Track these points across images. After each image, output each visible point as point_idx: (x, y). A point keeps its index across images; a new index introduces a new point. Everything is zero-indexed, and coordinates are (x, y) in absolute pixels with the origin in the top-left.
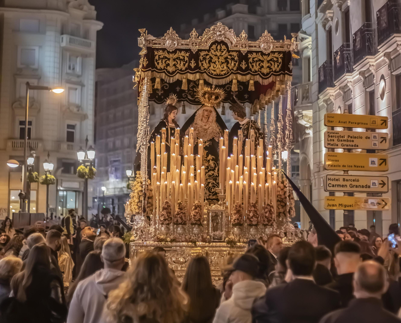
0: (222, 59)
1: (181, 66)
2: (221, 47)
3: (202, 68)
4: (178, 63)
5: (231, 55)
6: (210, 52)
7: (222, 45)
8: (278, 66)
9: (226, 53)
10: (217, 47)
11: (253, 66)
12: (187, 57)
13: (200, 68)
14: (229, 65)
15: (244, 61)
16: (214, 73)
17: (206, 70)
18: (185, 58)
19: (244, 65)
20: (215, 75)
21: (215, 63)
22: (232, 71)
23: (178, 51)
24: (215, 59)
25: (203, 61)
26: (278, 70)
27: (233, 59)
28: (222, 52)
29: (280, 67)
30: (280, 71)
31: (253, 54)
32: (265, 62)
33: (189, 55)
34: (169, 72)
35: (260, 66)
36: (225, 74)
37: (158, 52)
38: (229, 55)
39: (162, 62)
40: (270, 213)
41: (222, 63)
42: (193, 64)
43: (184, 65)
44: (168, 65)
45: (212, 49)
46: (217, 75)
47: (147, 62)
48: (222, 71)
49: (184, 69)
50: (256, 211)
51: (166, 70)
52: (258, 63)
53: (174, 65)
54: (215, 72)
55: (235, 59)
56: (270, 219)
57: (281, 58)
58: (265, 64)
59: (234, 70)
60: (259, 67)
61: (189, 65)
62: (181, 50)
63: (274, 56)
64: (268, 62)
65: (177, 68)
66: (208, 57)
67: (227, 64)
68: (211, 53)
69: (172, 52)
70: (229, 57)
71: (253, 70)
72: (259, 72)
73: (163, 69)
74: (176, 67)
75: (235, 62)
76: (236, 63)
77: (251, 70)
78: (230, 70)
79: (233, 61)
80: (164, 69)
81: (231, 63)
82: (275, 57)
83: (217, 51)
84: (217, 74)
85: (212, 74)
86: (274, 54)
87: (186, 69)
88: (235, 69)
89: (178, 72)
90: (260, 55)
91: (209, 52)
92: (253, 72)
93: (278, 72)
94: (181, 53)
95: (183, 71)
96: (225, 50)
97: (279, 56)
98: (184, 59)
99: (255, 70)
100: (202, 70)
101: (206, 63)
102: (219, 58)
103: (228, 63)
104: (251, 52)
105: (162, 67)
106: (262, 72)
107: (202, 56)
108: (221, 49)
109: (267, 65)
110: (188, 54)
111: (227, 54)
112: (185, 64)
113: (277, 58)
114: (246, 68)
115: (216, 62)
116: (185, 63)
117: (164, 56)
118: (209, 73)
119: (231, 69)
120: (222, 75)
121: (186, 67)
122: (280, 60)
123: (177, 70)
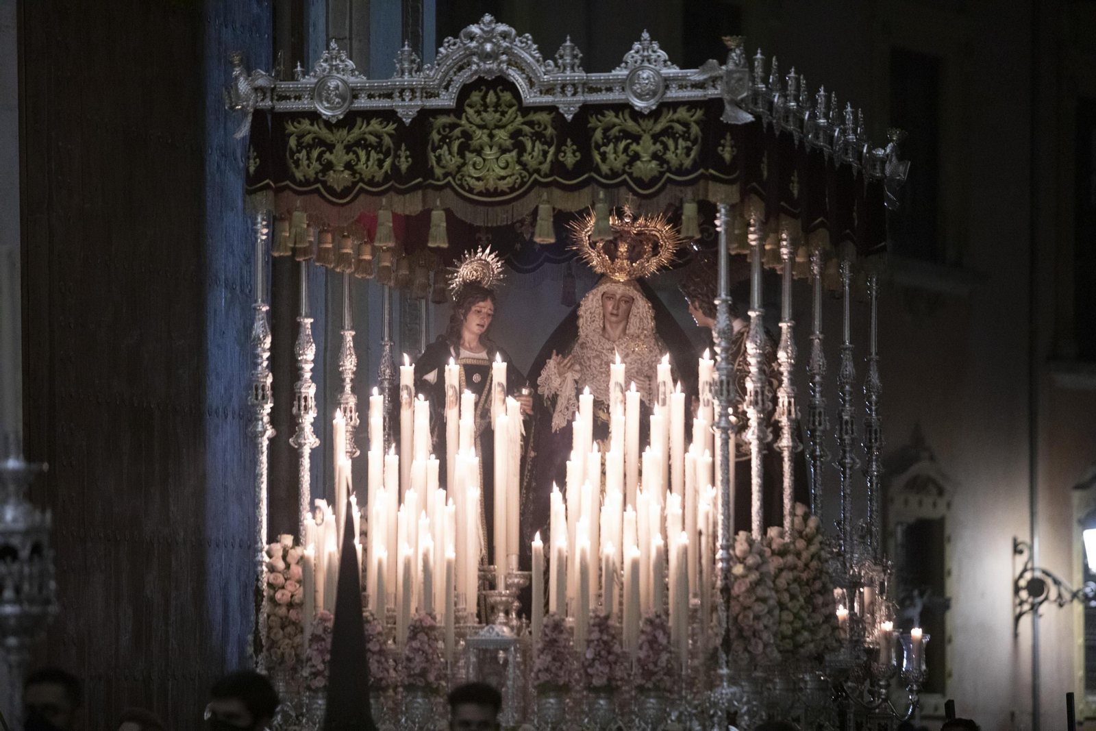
0: (502, 135)
1: (368, 165)
2: (498, 98)
3: (439, 172)
4: (359, 160)
5: (531, 124)
6: (464, 115)
7: (502, 91)
8: (688, 151)
9: (515, 118)
10: (484, 98)
11: (604, 157)
12: (390, 135)
13: (430, 174)
14: (526, 158)
15: (569, 142)
16: (479, 186)
17: (450, 178)
18: (381, 140)
19: (569, 154)
20: (480, 194)
21: (479, 152)
22: (535, 176)
23: (359, 121)
24: (480, 136)
25: (441, 147)
26: (688, 163)
27: (538, 136)
28: (503, 114)
29: (693, 154)
30: (695, 167)
31: (603, 115)
32: (646, 138)
33: (395, 129)
34: (331, 190)
35: (628, 155)
36: (512, 189)
37: (295, 123)
38: (524, 123)
39: (309, 158)
40: (652, 648)
41: (504, 151)
42: (403, 159)
43: (380, 163)
44: (329, 166)
45: (471, 106)
46: (487, 193)
47: (258, 160)
48: (503, 178)
49: (379, 176)
50: (605, 643)
51: (324, 183)
52: (622, 145)
53: (348, 166)
54: (481, 183)
55: (544, 136)
56: (651, 667)
57: (697, 122)
58: (646, 148)
59: (542, 173)
60: (623, 158)
61: (395, 167)
62: (368, 115)
63: (676, 116)
64: (656, 138)
65: (357, 175)
66: (457, 132)
67: (520, 155)
68: (467, 119)
69: (340, 124)
70: (526, 129)
71: (605, 168)
72: (625, 176)
73: (312, 180)
74: (354, 173)
75: (546, 147)
76: (549, 147)
77: (597, 170)
78: (531, 175)
79: (537, 143)
80: (317, 180)
81: (533, 150)
82: (678, 121)
83: (486, 111)
84: (487, 190)
85: (471, 190)
86: (675, 112)
87: (387, 178)
88: (545, 167)
89: (361, 188)
90: (627, 116)
91: (460, 118)
92: (606, 177)
93: (688, 172)
94: (368, 124)
95: (378, 185)
96: (510, 106)
97: (692, 116)
98: (380, 144)
99: (611, 169)
100: (438, 180)
101: (450, 153)
102: (491, 136)
103: (521, 149)
104: (600, 109)
105: (311, 173)
106: (635, 175)
107: (439, 133)
108: (497, 106)
109: (653, 148)
110: (391, 128)
111: (520, 119)
112: (384, 161)
113: (686, 125)
114: (577, 164)
115: (482, 148)
116: (382, 156)
117: (314, 139)
118: (462, 186)
119: (531, 170)
120: (503, 193)
121: (386, 172)
122: (695, 129)
123: (356, 183)
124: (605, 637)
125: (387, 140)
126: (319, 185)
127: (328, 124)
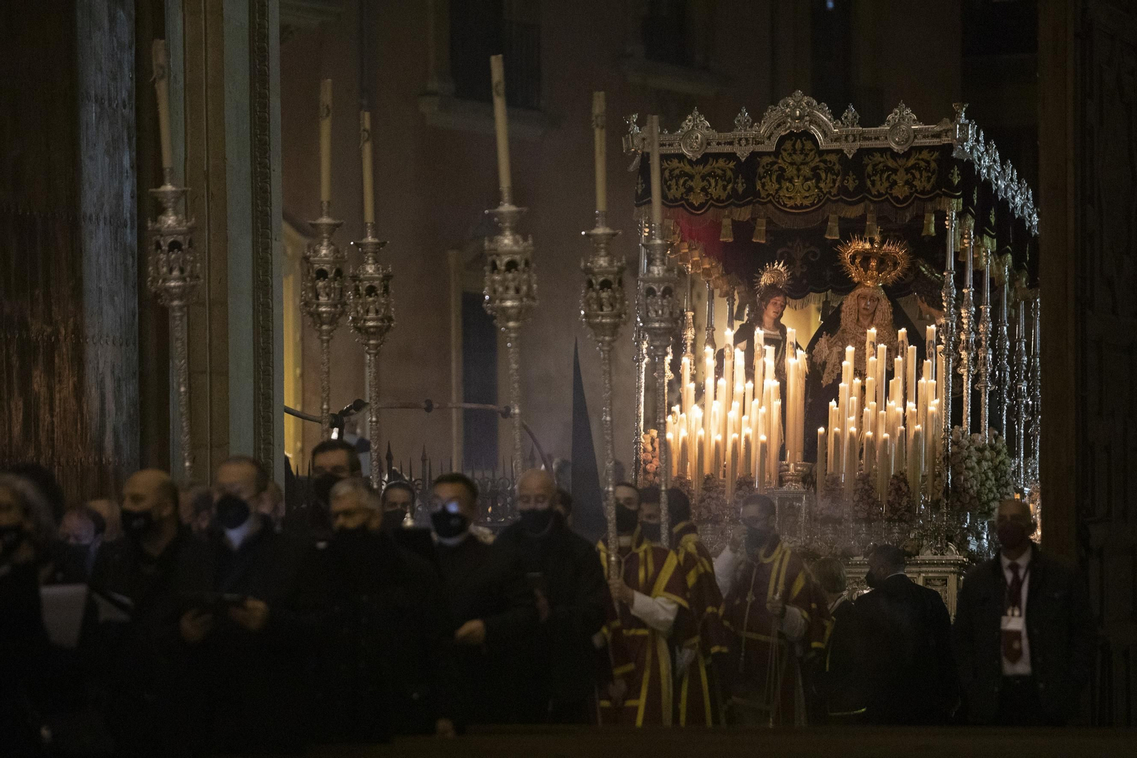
0: (806, 171)
1: (716, 191)
2: (803, 145)
3: (763, 194)
4: (710, 185)
5: (825, 162)
6: (780, 156)
7: (805, 140)
8: (929, 179)
9: (815, 157)
10: (794, 145)
11: (873, 183)
12: (731, 169)
13: (757, 194)
14: (822, 185)
15: (851, 173)
16: (790, 203)
17: (771, 197)
18: (725, 172)
19: (851, 181)
20: (791, 207)
21: (791, 180)
22: (828, 195)
23: (711, 160)
24: (791, 171)
25: (765, 177)
26: (928, 187)
27: (829, 170)
28: (807, 155)
29: (932, 180)
30: (933, 189)
31: (873, 156)
32: (902, 171)
33: (734, 166)
34: (691, 205)
35: (889, 182)
36: (813, 205)
37: (669, 162)
38: (820, 161)
39: (677, 184)
40: (897, 494)
41: (806, 179)
42: (740, 185)
43: (725, 188)
44: (690, 190)
45: (785, 150)
46: (796, 207)
47: (644, 185)
48: (807, 197)
49: (724, 196)
50: (866, 490)
51: (687, 201)
52: (885, 176)
53: (703, 189)
54: (792, 201)
55: (833, 169)
56: (897, 505)
57: (935, 160)
58: (901, 178)
59: (832, 194)
60: (886, 184)
61: (734, 189)
62: (717, 156)
63: (921, 156)
64: (907, 170)
65: (709, 195)
66: (776, 167)
67: (818, 182)
68: (783, 158)
69: (698, 162)
70: (822, 165)
71: (874, 192)
72: (887, 196)
73: (679, 198)
74: (707, 194)
75: (835, 177)
76: (837, 177)
77: (869, 191)
78: (825, 195)
79: (829, 175)
80: (682, 198)
81: (826, 179)
82: (923, 160)
83: (795, 153)
84: (796, 205)
85: (785, 205)
86: (920, 153)
87: (729, 197)
88: (834, 191)
89: (712, 203)
90: (889, 157)
91: (777, 157)
92: (875, 196)
93: (929, 192)
94: (717, 162)
95: (723, 201)
96: (811, 150)
97: (931, 156)
98: (724, 175)
99: (878, 191)
100: (763, 198)
101: (771, 181)
102: (799, 170)
103: (819, 179)
104: (870, 151)
105: (678, 195)
106: (894, 195)
107: (763, 167)
108: (802, 150)
109: (906, 178)
110: (732, 165)
111: (817, 159)
112: (727, 186)
113: (928, 162)
114: (856, 189)
115: (792, 177)
116: (726, 183)
117: (680, 172)
118: (779, 202)
119: (825, 192)
120: (807, 207)
121: (729, 193)
122: (933, 165)
123: (709, 200)
124: (867, 487)
125: (729, 173)
126: (683, 202)
127: (690, 162)
